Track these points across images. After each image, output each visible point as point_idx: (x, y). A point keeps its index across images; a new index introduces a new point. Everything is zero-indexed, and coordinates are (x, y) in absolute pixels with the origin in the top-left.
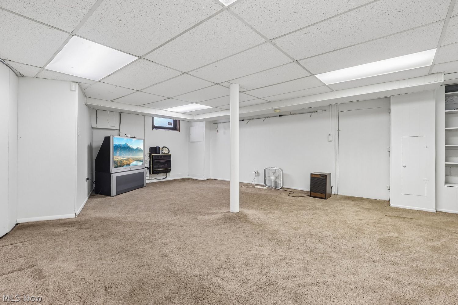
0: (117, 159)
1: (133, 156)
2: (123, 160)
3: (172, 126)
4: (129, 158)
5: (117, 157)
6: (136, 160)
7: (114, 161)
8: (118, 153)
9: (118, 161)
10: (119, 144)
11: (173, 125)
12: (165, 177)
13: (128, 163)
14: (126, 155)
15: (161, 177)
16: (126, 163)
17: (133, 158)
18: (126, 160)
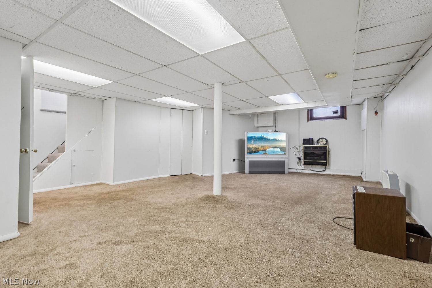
0: (252, 147)
1: (269, 144)
2: (259, 147)
3: (338, 114)
4: (265, 146)
5: (252, 145)
6: (272, 147)
7: (248, 148)
8: (253, 142)
9: (252, 148)
10: (254, 136)
11: (339, 112)
12: (324, 169)
13: (264, 149)
14: (262, 144)
15: (318, 169)
16: (261, 149)
17: (269, 146)
18: (261, 147)
